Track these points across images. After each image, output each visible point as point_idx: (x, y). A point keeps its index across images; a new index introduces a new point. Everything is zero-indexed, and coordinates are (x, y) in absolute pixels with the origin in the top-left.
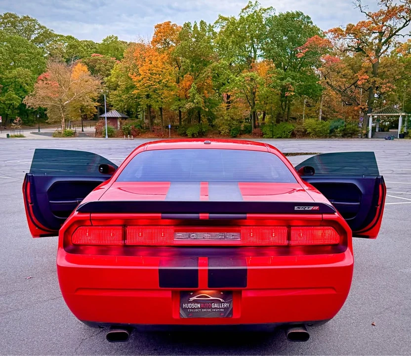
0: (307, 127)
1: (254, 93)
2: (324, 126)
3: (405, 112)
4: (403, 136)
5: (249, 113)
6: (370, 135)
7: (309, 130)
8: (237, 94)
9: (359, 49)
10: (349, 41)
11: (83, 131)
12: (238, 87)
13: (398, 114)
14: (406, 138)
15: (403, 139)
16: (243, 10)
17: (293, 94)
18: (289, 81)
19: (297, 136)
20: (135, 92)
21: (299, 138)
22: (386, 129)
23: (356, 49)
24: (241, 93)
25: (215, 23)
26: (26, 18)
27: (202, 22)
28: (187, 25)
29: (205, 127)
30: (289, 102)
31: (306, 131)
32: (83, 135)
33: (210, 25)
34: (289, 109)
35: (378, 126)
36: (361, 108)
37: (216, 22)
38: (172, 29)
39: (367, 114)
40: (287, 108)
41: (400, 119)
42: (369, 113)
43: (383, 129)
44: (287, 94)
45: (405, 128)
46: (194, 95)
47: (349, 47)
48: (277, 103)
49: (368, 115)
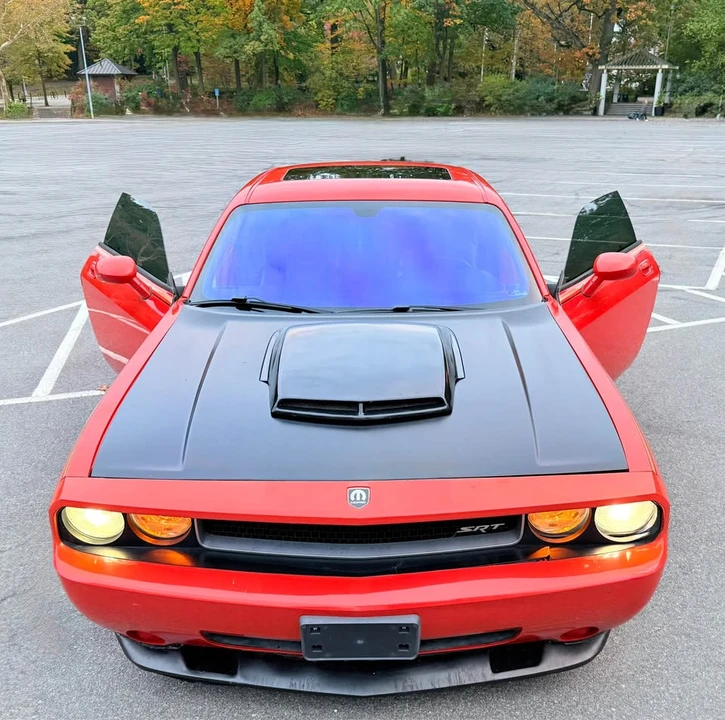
0: (484, 94)
1: (382, 22)
2: (517, 91)
3: (669, 61)
4: (662, 111)
5: (375, 62)
6: (601, 109)
7: (489, 99)
8: (346, 21)
11: (47, 104)
12: (348, 8)
13: (655, 67)
14: (667, 116)
15: (661, 119)
17: (458, 21)
19: (466, 111)
20: (142, 19)
21: (471, 115)
22: (631, 97)
24: (355, 19)
29: (287, 94)
30: (452, 41)
31: (484, 101)
32: (47, 113)
34: (451, 54)
35: (617, 91)
36: (587, 53)
39: (597, 66)
40: (448, 52)
41: (659, 77)
42: (601, 65)
43: (627, 97)
44: (448, 22)
45: (668, 94)
46: (260, 24)
48: (428, 41)
49: (600, 67)
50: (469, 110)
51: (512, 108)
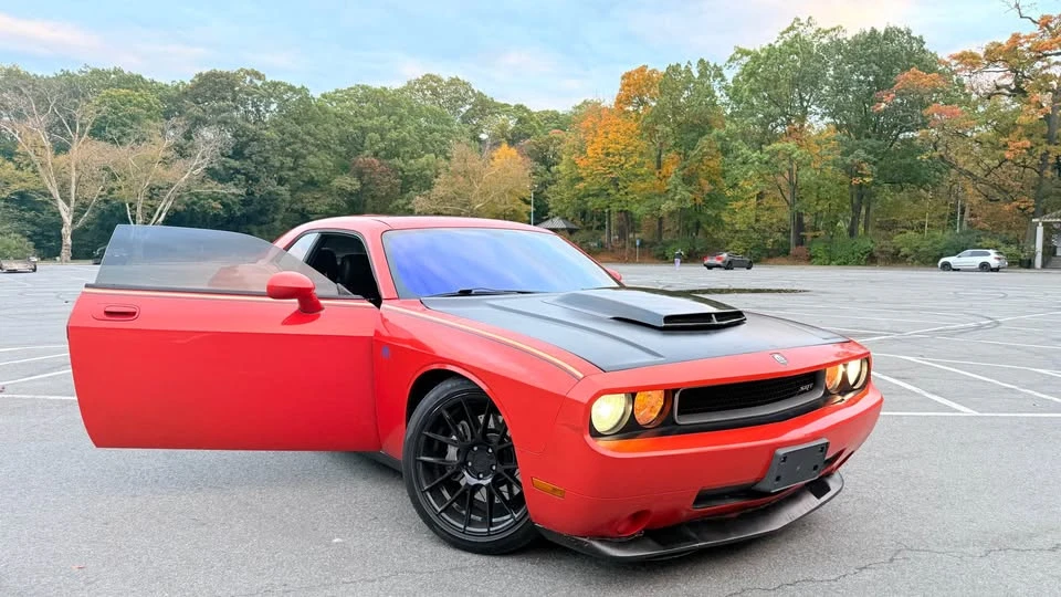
0: (901, 245)
2: (937, 243)
5: (787, 216)
6: (1038, 261)
7: (905, 250)
9: (1018, 92)
10: (996, 76)
16: (782, 34)
17: (867, 180)
18: (858, 156)
19: (879, 261)
21: (885, 265)
23: (1012, 91)
25: (730, 61)
26: (454, 82)
27: (701, 61)
28: (674, 69)
29: (700, 245)
31: (899, 252)
33: (715, 66)
36: (1018, 208)
37: (732, 59)
38: (650, 78)
39: (1031, 219)
42: (1036, 218)
44: (857, 181)
46: (676, 187)
47: (998, 88)
49: (1034, 221)
50: (882, 260)
51: (930, 259)
